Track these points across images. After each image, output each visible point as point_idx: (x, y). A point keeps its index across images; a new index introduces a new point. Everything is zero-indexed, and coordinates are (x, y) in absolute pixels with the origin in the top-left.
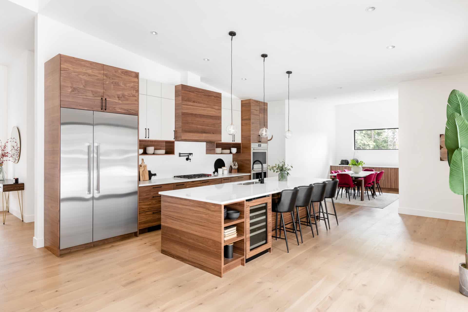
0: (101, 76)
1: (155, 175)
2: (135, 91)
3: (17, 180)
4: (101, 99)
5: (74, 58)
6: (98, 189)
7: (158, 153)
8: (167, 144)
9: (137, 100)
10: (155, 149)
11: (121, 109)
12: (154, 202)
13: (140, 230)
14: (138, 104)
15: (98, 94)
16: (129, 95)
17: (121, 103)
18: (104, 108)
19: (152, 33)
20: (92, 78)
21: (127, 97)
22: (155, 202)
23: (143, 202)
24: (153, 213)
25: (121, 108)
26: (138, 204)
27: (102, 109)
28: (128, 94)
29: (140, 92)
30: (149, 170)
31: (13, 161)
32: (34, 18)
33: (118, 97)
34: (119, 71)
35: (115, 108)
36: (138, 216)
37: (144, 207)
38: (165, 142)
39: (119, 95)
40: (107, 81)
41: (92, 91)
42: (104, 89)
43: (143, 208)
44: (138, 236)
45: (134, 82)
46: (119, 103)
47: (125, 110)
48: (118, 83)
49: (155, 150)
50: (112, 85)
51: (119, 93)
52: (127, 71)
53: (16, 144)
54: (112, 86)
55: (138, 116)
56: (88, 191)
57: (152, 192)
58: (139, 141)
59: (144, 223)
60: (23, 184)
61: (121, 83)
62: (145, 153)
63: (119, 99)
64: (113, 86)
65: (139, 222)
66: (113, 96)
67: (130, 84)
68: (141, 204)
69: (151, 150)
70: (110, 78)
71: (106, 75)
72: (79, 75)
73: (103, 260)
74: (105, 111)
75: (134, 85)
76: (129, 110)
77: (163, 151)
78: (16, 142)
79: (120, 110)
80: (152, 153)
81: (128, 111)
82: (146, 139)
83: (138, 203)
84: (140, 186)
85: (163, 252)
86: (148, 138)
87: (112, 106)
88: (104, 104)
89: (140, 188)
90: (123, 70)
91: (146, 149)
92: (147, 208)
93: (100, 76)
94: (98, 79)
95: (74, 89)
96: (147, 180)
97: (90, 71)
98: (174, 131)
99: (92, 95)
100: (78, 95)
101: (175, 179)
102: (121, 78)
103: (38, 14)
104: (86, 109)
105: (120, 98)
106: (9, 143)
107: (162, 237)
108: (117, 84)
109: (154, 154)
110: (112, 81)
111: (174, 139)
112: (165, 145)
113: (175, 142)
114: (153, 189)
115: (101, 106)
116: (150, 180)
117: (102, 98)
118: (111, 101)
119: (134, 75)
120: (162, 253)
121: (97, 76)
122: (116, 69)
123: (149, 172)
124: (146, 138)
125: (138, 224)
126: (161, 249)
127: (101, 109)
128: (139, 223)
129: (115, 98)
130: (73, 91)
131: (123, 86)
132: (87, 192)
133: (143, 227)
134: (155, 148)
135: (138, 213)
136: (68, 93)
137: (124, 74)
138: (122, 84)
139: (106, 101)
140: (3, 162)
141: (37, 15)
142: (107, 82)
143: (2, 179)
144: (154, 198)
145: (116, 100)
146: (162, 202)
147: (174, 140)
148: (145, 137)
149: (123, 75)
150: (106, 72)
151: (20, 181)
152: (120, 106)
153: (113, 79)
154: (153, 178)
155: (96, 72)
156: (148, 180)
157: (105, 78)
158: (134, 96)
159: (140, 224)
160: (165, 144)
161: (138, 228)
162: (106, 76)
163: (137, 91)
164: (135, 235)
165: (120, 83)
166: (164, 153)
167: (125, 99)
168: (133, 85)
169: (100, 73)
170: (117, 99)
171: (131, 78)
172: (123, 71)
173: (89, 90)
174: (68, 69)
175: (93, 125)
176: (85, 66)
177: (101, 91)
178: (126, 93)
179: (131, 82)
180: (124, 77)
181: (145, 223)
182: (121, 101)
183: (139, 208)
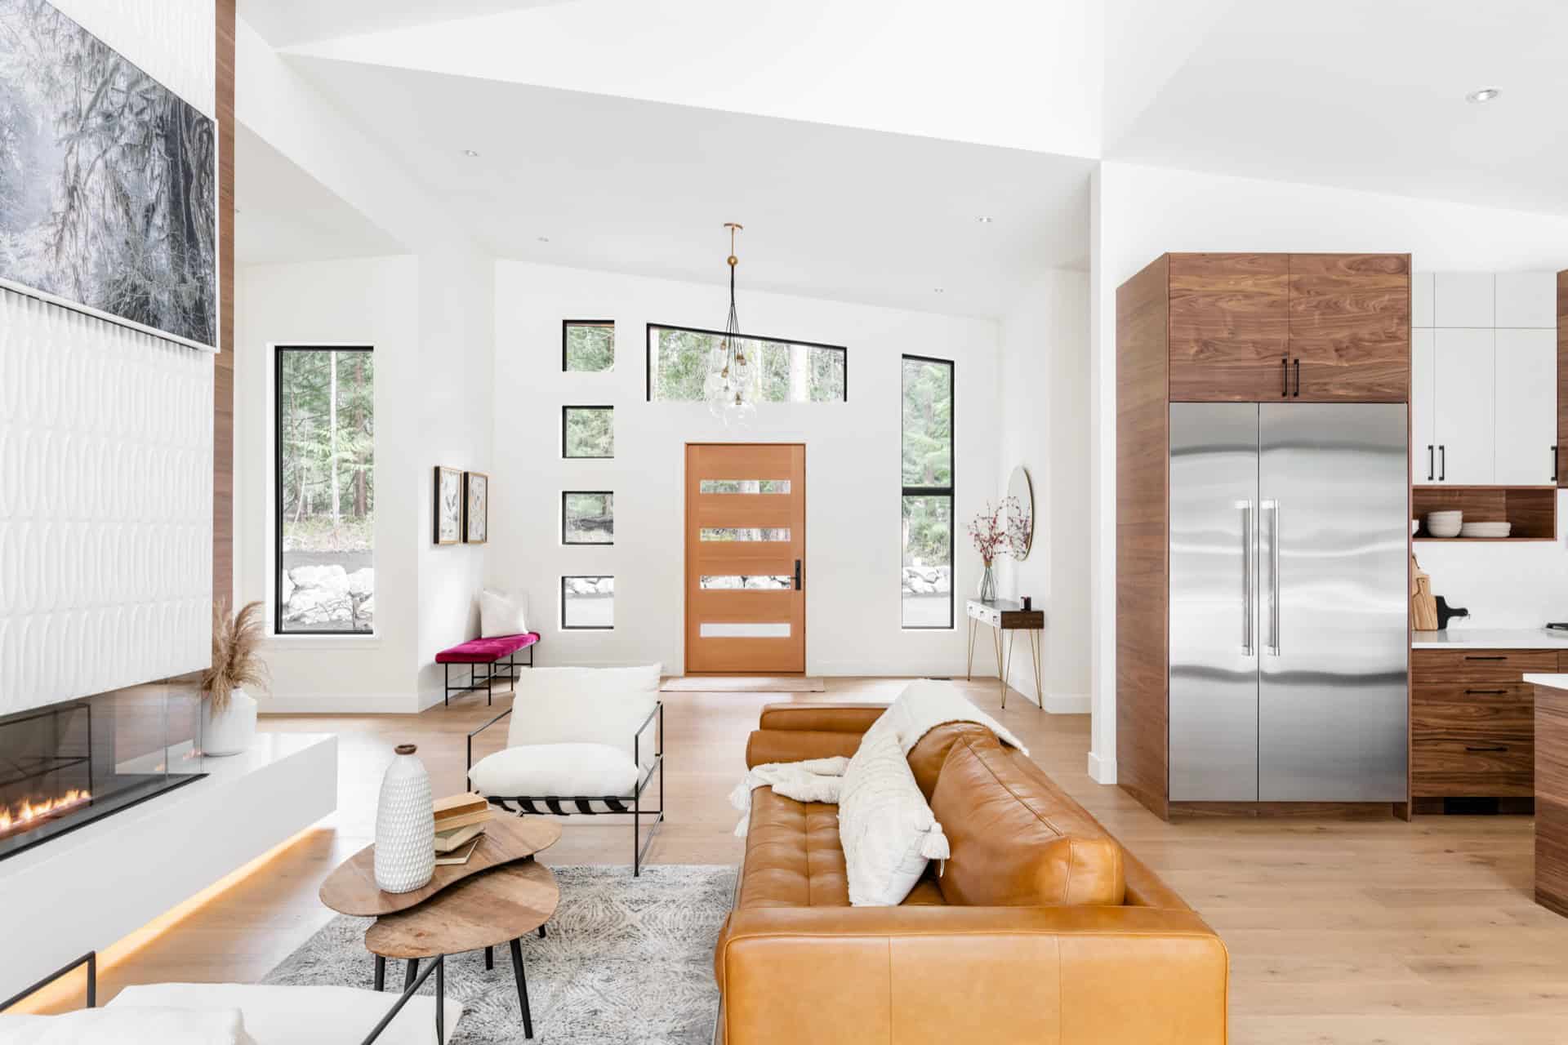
0: (1280, 293)
1: (1462, 612)
2: (1396, 321)
3: (1027, 602)
4: (1280, 362)
5: (1203, 255)
6: (1274, 642)
7: (1478, 535)
8: (1513, 502)
9: (1406, 351)
10: (1465, 520)
11: (1347, 385)
12: (1471, 709)
13: (1417, 801)
14: (1409, 364)
15: (1271, 348)
16: (1374, 338)
17: (1347, 368)
18: (1291, 390)
19: (1474, 97)
20: (1253, 305)
21: (1367, 344)
22: (1476, 712)
23: (1428, 705)
24: (1469, 749)
25: (1349, 384)
26: (1411, 710)
27: (1284, 394)
28: (1373, 334)
29: (1415, 322)
30: (1439, 594)
31: (1015, 555)
32: (1089, 177)
33: (1337, 350)
34: (1341, 264)
35: (1327, 387)
36: (1411, 753)
37: (1431, 721)
38: (1504, 493)
39: (1341, 342)
40: (1300, 304)
41: (1254, 343)
42: (1290, 330)
43: (1426, 726)
44: (1409, 819)
45: (1394, 289)
46: (1341, 367)
47: (1360, 388)
48: (1336, 303)
49: (1467, 525)
50: (1317, 313)
51: (1342, 335)
52: (1366, 257)
53: (1018, 511)
54: (1316, 317)
55: (1407, 403)
56: (1245, 646)
57: (1467, 673)
58: (1411, 492)
59: (1432, 778)
60: (1041, 613)
61: (1348, 302)
62: (1424, 533)
63: (1341, 356)
64: (1321, 317)
65: (1410, 771)
66: (1321, 348)
67: (1380, 299)
68: (1418, 709)
69: (1448, 521)
70: (1309, 292)
71: (1296, 286)
72: (1217, 300)
73: (1305, 864)
74: (1296, 399)
75: (1394, 300)
76: (1376, 388)
77: (1504, 528)
78: (1017, 508)
79: (1341, 392)
80: (1456, 531)
81: (1369, 390)
82: (1431, 483)
83: (1411, 707)
84: (1415, 645)
85: (1543, 898)
86: (1442, 479)
87: (1315, 381)
88: (1291, 379)
89: (1417, 654)
90: (1352, 259)
91: (1430, 518)
92: (1442, 728)
93: (1277, 291)
94: (1272, 304)
95: (1205, 345)
96: (1432, 628)
97: (1248, 284)
98: (1553, 448)
99: (1253, 356)
100: (1217, 361)
101: (1550, 635)
102: (1348, 283)
103: (1103, 164)
104: (1237, 398)
105: (1341, 353)
106: (1005, 509)
107: (1538, 842)
108: (1334, 307)
109: (1460, 537)
110: (1315, 300)
111: (1553, 479)
112: (1507, 503)
113: (1560, 491)
114: (1467, 664)
115: (1282, 384)
116: (1440, 631)
117: (1284, 361)
118: (1312, 364)
119: (1393, 265)
120: (1538, 902)
121: (1269, 294)
122: (1329, 261)
123: (1440, 600)
124: (1431, 478)
125: (1411, 780)
126: (1533, 888)
127: (1280, 394)
128: (1413, 773)
129: (1325, 355)
130: (1202, 351)
131: (1356, 310)
132: (1240, 648)
133: (1429, 792)
134: (1466, 514)
135: (1411, 738)
136: (1188, 360)
137: (1358, 270)
138: (1350, 304)
139: (1298, 367)
140: (991, 557)
141: (1097, 166)
142: (1301, 308)
143: (991, 599)
144: (1471, 695)
145: (1328, 358)
146: (1537, 714)
147: (1555, 483)
148: (1430, 475)
149: (1353, 272)
150: (1295, 277)
151: (1034, 607)
152: (1343, 378)
153: (1318, 294)
154: (1453, 622)
155: (1265, 283)
156: (1433, 630)
157: (1294, 294)
158: (1393, 337)
159: (1418, 777)
160: (1504, 499)
161: (1410, 791)
162: (1297, 289)
163: (1406, 318)
164: (1398, 812)
165: (1344, 302)
166: (1507, 534)
167: (1360, 353)
168: (1389, 300)
169: (1278, 284)
170: (1334, 354)
171: (1381, 278)
172: (1354, 262)
173: (1245, 342)
174: (1190, 290)
175: (1257, 449)
176: (1233, 271)
177: (1282, 337)
178: (1364, 333)
179: (1381, 292)
180: (1357, 279)
181: (1436, 778)
182: (1347, 361)
183: (1413, 724)
